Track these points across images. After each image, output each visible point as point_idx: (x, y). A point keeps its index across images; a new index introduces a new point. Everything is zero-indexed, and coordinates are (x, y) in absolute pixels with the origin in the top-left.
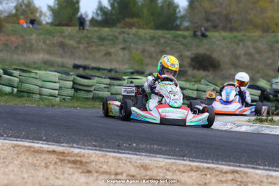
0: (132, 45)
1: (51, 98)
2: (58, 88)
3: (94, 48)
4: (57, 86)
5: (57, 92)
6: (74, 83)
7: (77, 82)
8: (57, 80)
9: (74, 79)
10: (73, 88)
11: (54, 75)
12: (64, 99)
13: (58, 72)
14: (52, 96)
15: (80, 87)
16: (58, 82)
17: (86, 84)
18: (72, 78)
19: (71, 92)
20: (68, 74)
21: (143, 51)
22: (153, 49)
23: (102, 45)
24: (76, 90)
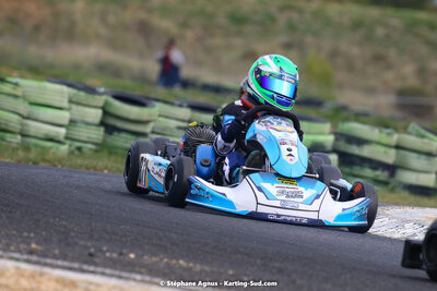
0: (309, 39)
1: (49, 144)
2: (66, 122)
3: (217, 41)
4: (64, 116)
5: (63, 131)
6: (106, 113)
7: (112, 110)
8: (65, 104)
9: (106, 103)
10: (102, 123)
11: (57, 92)
12: (79, 149)
13: (70, 85)
14: (51, 140)
15: (119, 124)
16: (69, 109)
17: (132, 117)
18: (100, 100)
19: (98, 134)
20: (91, 91)
21: (334, 55)
22: (355, 51)
23: (239, 34)
24: (110, 130)
